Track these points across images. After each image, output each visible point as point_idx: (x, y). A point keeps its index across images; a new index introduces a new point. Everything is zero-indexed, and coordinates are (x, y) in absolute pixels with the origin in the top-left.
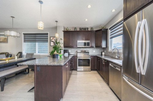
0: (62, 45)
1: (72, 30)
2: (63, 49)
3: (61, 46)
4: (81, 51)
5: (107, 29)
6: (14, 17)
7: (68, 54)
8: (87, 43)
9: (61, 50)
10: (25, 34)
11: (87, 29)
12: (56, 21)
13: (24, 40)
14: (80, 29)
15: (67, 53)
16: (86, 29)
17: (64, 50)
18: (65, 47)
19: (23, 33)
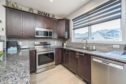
2: (5, 39)
4: (40, 43)
5: (69, 20)
7: (16, 49)
8: (49, 32)
15: (14, 46)
17: (8, 42)
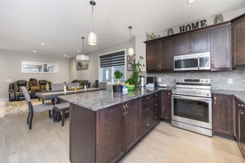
0: (144, 69)
1: (162, 36)
2: (146, 75)
3: (141, 70)
4: (185, 80)
6: (84, 38)
7: (154, 86)
8: (199, 60)
9: (141, 77)
10: (101, 57)
11: (202, 24)
12: (130, 28)
13: (101, 65)
14: (181, 30)
15: (152, 83)
16: (200, 24)
17: (148, 78)
18: (148, 71)
19: (99, 55)
